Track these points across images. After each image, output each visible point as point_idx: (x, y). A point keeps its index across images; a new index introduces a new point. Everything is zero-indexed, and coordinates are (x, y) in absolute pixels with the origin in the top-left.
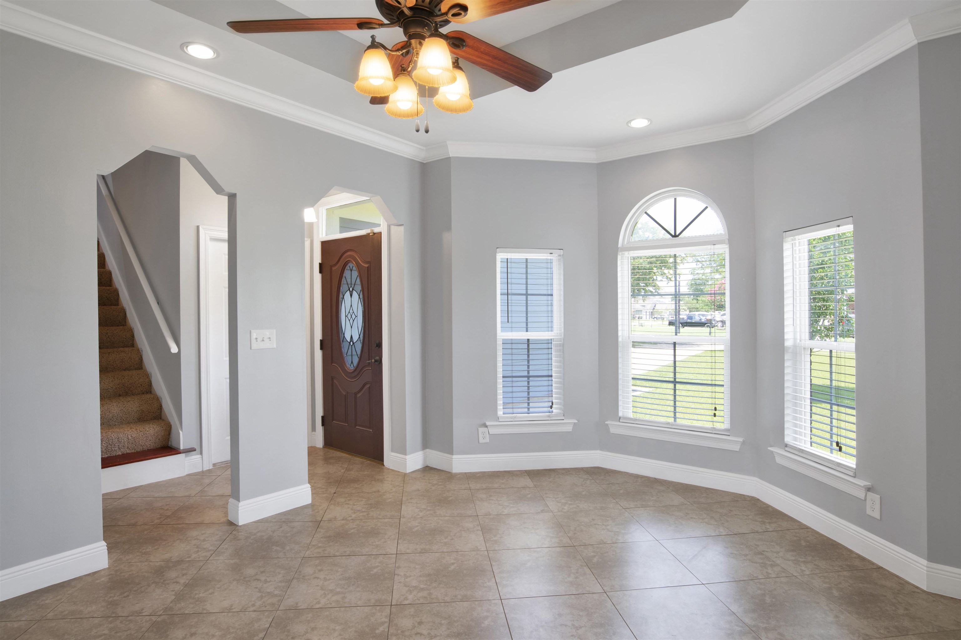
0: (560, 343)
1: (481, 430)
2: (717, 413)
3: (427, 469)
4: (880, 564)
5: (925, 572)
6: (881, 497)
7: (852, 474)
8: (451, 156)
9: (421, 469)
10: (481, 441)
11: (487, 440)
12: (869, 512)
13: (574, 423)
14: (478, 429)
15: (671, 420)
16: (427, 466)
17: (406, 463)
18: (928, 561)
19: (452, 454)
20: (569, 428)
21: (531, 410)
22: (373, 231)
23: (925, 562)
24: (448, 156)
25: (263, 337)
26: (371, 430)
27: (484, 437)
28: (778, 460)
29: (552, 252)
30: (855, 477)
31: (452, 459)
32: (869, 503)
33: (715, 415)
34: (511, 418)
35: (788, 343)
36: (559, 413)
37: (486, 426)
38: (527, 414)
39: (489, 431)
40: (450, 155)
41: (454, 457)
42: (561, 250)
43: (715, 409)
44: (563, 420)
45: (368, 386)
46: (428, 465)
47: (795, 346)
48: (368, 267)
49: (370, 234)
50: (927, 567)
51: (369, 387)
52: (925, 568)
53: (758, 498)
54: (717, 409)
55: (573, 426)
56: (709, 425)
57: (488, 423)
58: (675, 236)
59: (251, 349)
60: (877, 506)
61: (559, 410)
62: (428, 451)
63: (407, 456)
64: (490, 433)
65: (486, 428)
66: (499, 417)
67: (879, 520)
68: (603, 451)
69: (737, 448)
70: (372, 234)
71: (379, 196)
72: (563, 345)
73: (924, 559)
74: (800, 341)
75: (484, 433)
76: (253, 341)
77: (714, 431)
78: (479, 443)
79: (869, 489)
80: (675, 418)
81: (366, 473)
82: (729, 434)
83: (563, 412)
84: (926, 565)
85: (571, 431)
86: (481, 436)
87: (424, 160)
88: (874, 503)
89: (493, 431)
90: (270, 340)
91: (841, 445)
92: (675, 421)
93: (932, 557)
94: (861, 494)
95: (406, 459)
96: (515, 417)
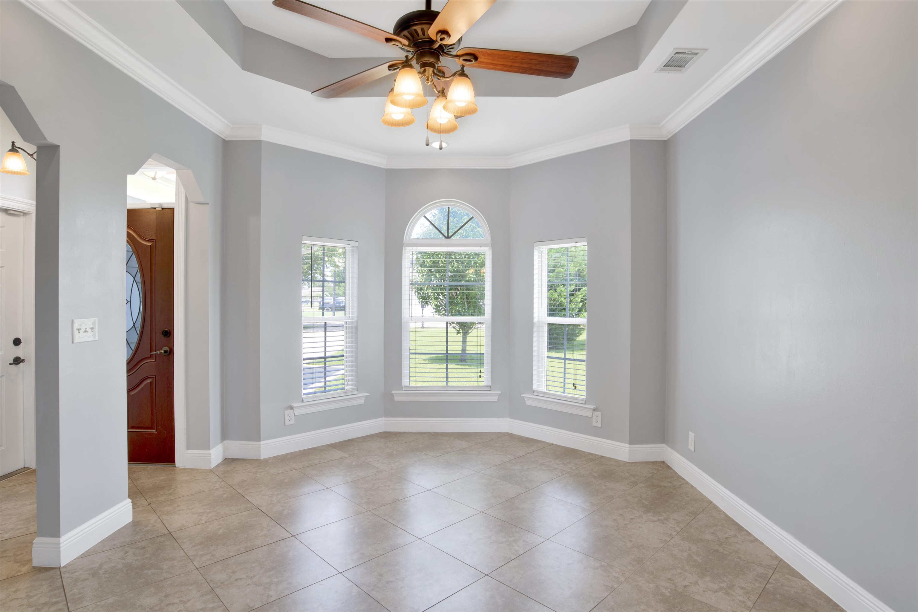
0: (352, 325)
1: (287, 412)
2: (482, 375)
3: (228, 461)
4: (601, 455)
5: (628, 451)
6: (602, 413)
7: (583, 402)
8: (262, 140)
9: (222, 462)
10: (287, 423)
11: (293, 422)
12: (594, 424)
13: (366, 396)
14: (284, 412)
15: (444, 384)
16: (226, 459)
17: (211, 458)
18: (629, 444)
19: (259, 440)
20: (362, 401)
21: (327, 388)
22: (161, 205)
23: (627, 445)
24: (260, 139)
25: (86, 327)
26: (154, 431)
27: (290, 418)
28: (528, 402)
29: (349, 244)
30: (585, 404)
31: (260, 445)
32: (594, 418)
33: (480, 377)
34: (314, 398)
35: (535, 320)
36: (351, 389)
37: (292, 408)
38: (324, 393)
39: (295, 413)
40: (262, 138)
41: (262, 443)
42: (357, 242)
43: (480, 372)
44: (357, 394)
45: (149, 381)
46: (227, 457)
47: (539, 322)
48: (150, 245)
49: (157, 209)
50: (629, 448)
51: (151, 382)
52: (628, 449)
53: (510, 432)
54: (482, 371)
55: (364, 398)
56: (475, 384)
57: (295, 405)
58: (448, 237)
59: (72, 343)
60: (600, 420)
61: (351, 386)
62: (226, 442)
63: (210, 451)
64: (295, 415)
65: (292, 410)
66: (303, 398)
67: (600, 427)
68: (388, 417)
69: (495, 399)
70: (160, 209)
71: (191, 170)
72: (356, 328)
73: (627, 444)
74: (542, 318)
75: (289, 415)
76: (76, 332)
77: (478, 388)
78: (285, 425)
79: (594, 410)
80: (447, 382)
81: (162, 478)
82: (490, 389)
83: (356, 387)
84: (628, 447)
85: (363, 403)
86: (287, 418)
87: (227, 138)
88: (598, 418)
89: (298, 412)
90: (93, 331)
91: (576, 385)
92: (447, 384)
93: (632, 441)
94: (589, 414)
95: (210, 454)
96: (317, 396)
